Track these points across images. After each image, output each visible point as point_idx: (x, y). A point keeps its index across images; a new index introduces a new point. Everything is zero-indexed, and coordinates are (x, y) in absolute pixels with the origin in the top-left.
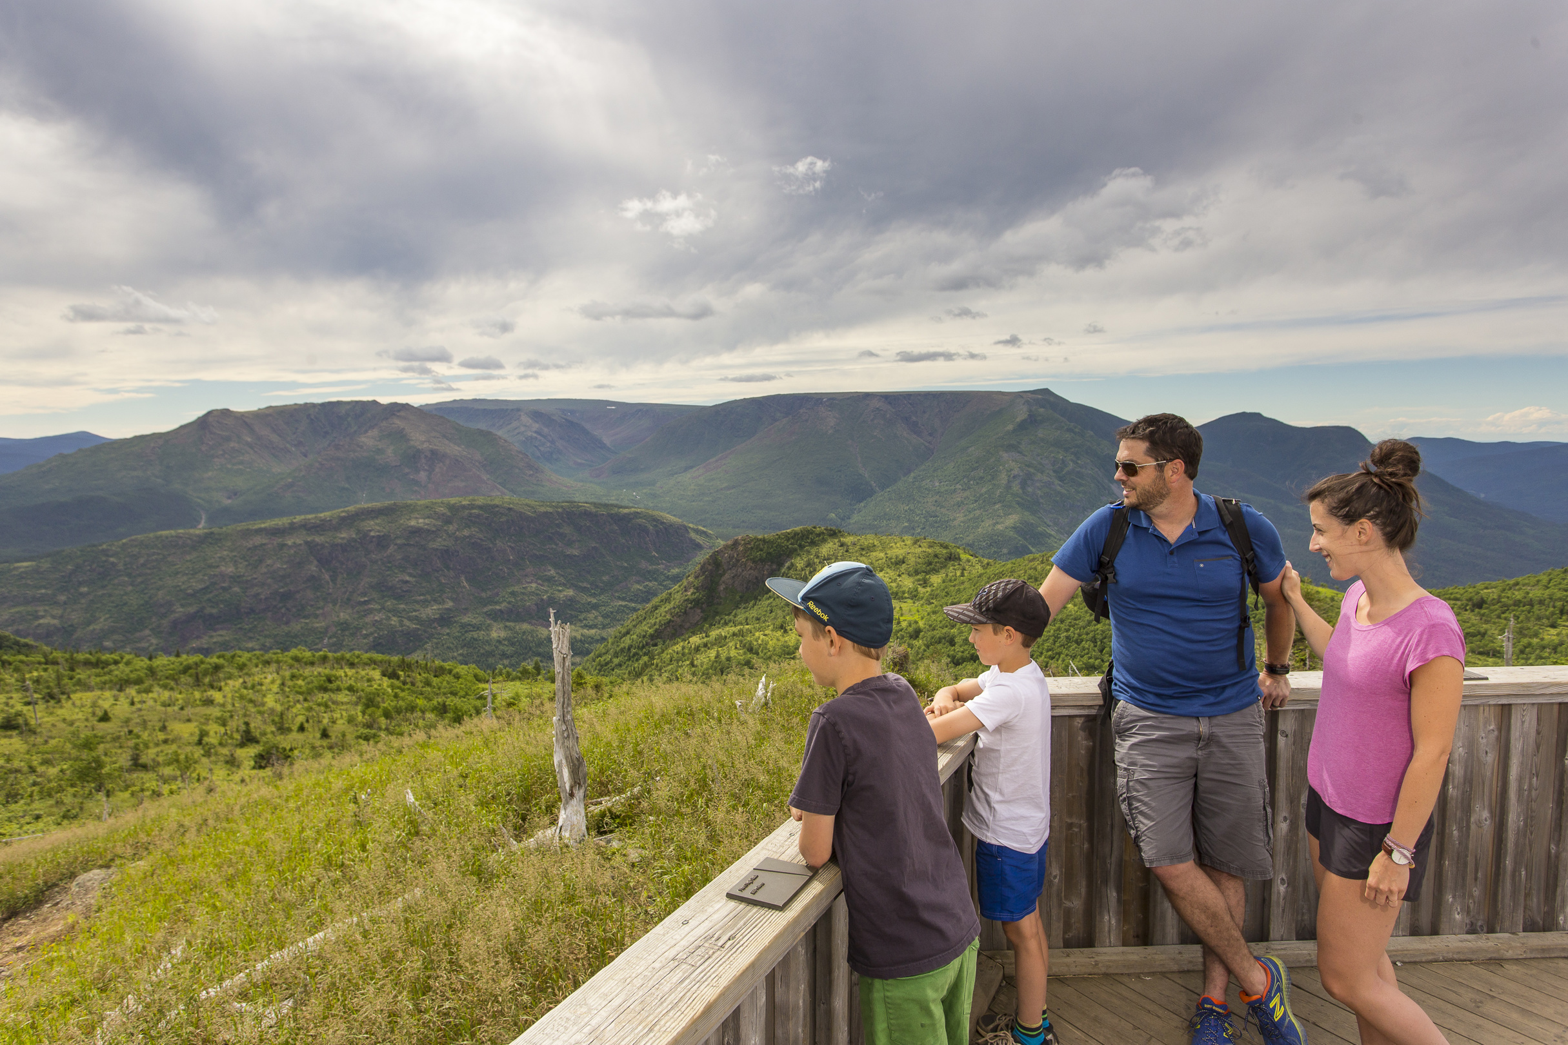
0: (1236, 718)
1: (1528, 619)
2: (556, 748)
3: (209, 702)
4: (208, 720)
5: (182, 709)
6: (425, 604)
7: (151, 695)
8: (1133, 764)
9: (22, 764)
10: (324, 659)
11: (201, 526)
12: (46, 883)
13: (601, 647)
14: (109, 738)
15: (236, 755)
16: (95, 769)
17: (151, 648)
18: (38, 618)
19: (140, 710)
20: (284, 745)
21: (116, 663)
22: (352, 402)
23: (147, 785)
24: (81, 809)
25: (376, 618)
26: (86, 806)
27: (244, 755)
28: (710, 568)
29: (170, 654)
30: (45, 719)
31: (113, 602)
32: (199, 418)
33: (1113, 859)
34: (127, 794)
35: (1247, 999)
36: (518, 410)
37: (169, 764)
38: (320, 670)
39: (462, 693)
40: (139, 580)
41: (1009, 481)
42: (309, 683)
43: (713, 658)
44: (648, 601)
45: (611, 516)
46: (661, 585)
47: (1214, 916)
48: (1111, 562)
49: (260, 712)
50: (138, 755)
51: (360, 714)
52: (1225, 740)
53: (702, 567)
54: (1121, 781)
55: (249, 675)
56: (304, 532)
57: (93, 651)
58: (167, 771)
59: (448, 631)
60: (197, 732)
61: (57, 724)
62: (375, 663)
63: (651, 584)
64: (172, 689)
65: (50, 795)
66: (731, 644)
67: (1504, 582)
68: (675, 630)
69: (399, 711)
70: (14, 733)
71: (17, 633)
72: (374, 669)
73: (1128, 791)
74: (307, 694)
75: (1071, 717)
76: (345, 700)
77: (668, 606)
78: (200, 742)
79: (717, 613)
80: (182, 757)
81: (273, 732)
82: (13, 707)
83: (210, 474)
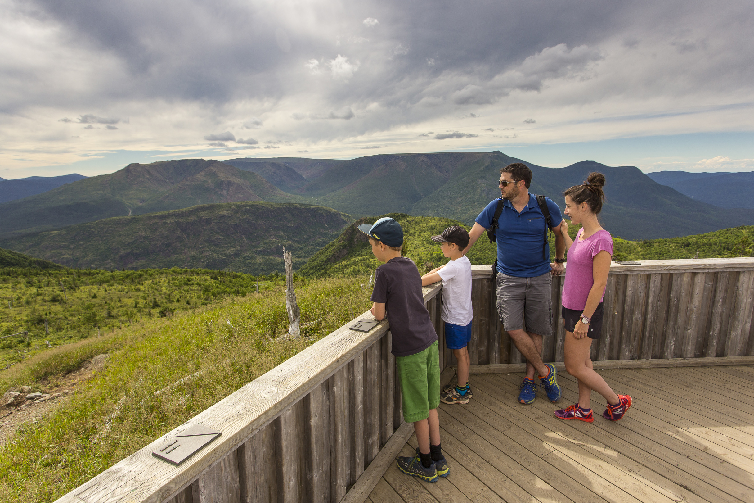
0: (541, 278)
1: (709, 251)
2: (287, 302)
3: (138, 290)
4: (138, 297)
5: (127, 293)
6: (228, 248)
7: (113, 287)
8: (502, 295)
9: (62, 316)
10: (186, 272)
11: (129, 215)
12: (81, 360)
13: (304, 266)
14: (97, 305)
15: (151, 312)
16: (94, 317)
17: (112, 268)
18: (62, 255)
19: (109, 293)
20: (171, 308)
21: (97, 274)
22: (192, 159)
23: (115, 324)
24: (88, 334)
25: (207, 254)
26: (90, 333)
27: (154, 312)
28: (350, 231)
29: (120, 270)
30: (70, 298)
31: (94, 248)
32: (126, 167)
33: (497, 332)
34: (107, 328)
35: (540, 378)
36: (265, 163)
37: (124, 315)
38: (184, 276)
39: (245, 286)
40: (105, 238)
41: (481, 192)
42: (180, 282)
43: (352, 270)
44: (323, 246)
45: (307, 209)
46: (329, 239)
47: (529, 349)
48: (497, 220)
49: (160, 294)
50: (110, 312)
51: (202, 294)
52: (536, 286)
53: (347, 231)
54: (498, 301)
55: (154, 278)
56: (174, 217)
57: (88, 269)
58: (123, 318)
59: (238, 259)
60: (134, 302)
61: (75, 299)
62: (208, 273)
63: (325, 239)
64: (122, 284)
65: (75, 328)
66: (360, 264)
67: (699, 235)
68: (336, 258)
69: (219, 293)
70: (57, 303)
71: (54, 261)
72: (207, 276)
73: (500, 305)
74: (180, 287)
75: (482, 279)
76: (196, 289)
77: (332, 248)
78: (136, 307)
79: (353, 251)
80: (129, 312)
81: (166, 302)
82: (55, 292)
83: (132, 192)
